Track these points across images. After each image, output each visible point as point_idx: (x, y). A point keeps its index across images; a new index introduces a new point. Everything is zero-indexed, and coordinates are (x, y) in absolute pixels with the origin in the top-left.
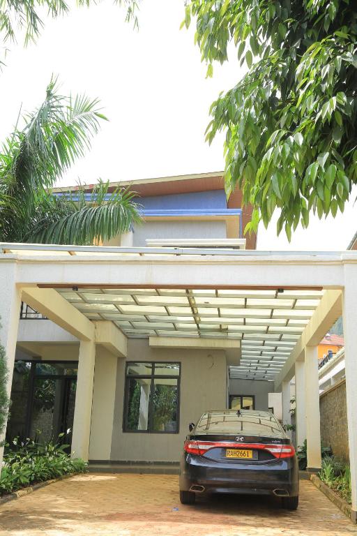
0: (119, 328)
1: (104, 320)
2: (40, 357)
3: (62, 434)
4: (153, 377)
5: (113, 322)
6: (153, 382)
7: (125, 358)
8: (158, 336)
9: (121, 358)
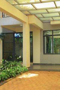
0: (39, 18)
1: (31, 14)
2: (15, 32)
3: (18, 58)
4: (53, 35)
5: (35, 15)
6: (53, 37)
7: (42, 30)
8: (54, 20)
9: (41, 30)
